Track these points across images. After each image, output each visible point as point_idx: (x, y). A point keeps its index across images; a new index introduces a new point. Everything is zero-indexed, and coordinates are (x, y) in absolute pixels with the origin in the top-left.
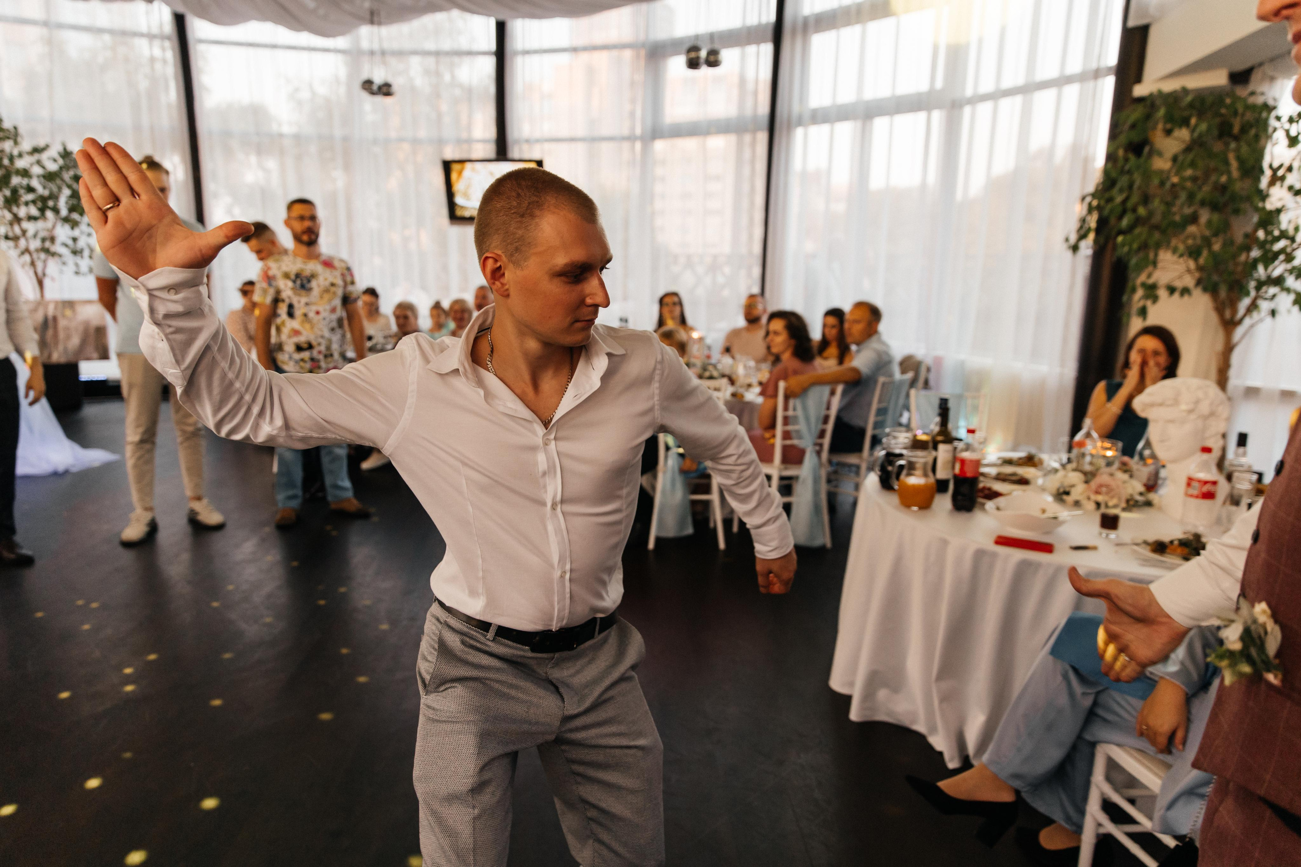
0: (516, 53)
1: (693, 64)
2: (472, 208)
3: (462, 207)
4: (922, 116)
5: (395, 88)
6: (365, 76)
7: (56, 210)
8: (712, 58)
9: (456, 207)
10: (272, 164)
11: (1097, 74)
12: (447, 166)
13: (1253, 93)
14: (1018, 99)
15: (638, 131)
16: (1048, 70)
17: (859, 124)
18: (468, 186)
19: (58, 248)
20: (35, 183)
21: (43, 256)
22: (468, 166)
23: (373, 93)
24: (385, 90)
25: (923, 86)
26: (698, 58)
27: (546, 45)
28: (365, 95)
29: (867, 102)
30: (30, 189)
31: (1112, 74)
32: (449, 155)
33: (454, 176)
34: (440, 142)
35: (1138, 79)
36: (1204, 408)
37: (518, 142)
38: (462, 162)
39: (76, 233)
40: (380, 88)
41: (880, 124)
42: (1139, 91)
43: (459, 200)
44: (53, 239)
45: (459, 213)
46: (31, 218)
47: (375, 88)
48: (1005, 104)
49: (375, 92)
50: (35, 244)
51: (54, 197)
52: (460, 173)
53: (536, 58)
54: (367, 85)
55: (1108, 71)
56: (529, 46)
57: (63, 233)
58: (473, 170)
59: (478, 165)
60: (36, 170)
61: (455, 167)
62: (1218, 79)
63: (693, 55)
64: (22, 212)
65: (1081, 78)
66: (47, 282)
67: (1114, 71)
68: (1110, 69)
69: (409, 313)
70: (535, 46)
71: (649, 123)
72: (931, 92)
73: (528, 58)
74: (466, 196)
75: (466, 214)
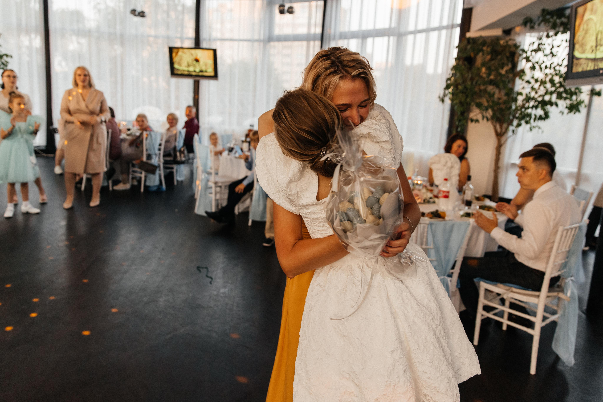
1: (282, 12)
2: (181, 70)
3: (177, 69)
4: (386, 39)
5: (146, 14)
6: (132, 7)
8: (290, 10)
9: (174, 69)
10: (83, 41)
11: (453, 26)
12: (171, 50)
13: (510, 40)
14: (424, 35)
15: (262, 38)
16: (435, 24)
17: (360, 40)
18: (181, 59)
22: (181, 50)
23: (135, 15)
24: (141, 14)
25: (386, 25)
26: (284, 10)
28: (132, 16)
29: (364, 31)
31: (458, 27)
32: (172, 45)
33: (174, 54)
34: (168, 38)
35: (468, 30)
36: (449, 164)
37: (205, 40)
38: (178, 48)
40: (139, 13)
41: (370, 41)
42: (468, 35)
43: (176, 66)
45: (176, 72)
47: (137, 13)
48: (419, 36)
49: (137, 15)
52: (177, 53)
54: (133, 12)
55: (457, 26)
58: (183, 52)
59: (186, 51)
61: (175, 50)
62: (498, 32)
63: (282, 8)
65: (446, 28)
67: (459, 26)
68: (458, 25)
69: (144, 119)
71: (267, 34)
72: (390, 28)
74: (180, 64)
75: (179, 73)
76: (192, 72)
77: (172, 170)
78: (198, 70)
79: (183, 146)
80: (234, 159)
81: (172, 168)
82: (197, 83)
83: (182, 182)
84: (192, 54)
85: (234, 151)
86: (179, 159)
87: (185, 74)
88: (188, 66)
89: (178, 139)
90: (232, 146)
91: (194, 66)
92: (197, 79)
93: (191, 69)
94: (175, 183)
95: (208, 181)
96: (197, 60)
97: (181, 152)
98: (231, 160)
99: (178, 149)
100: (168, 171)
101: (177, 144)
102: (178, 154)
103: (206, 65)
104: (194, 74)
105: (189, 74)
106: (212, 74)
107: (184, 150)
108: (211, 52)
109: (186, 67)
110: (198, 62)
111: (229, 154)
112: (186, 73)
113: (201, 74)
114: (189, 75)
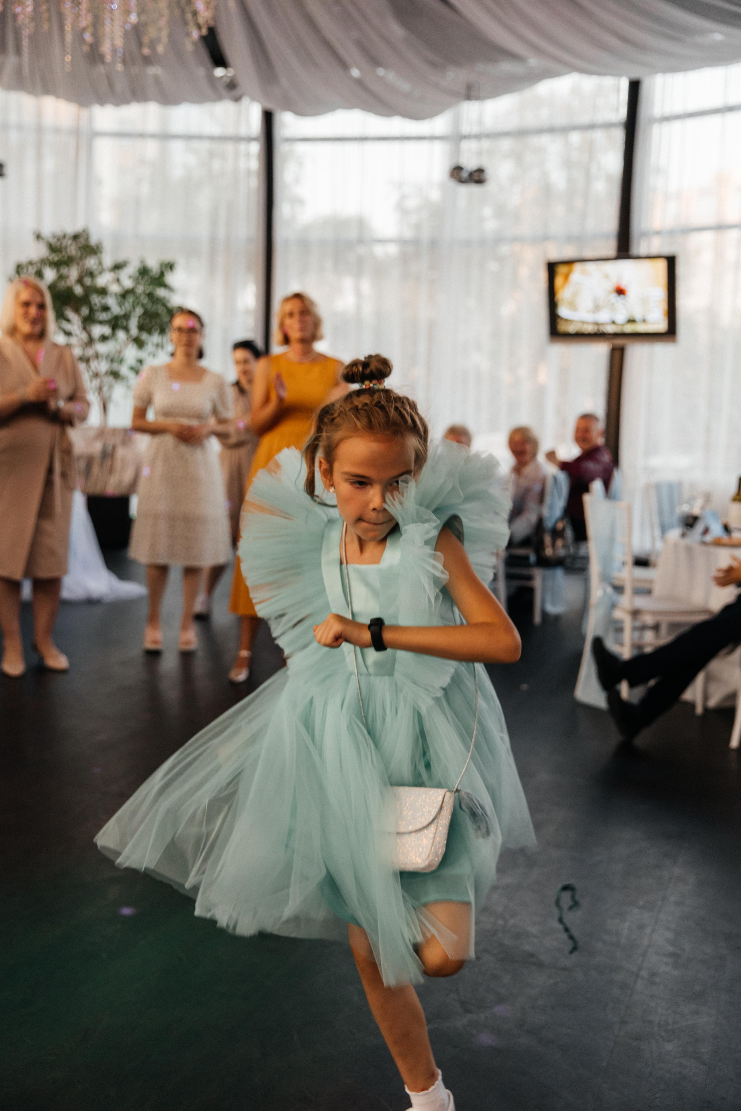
0: (652, 121)
2: (578, 322)
3: (566, 320)
5: (489, 174)
6: (454, 161)
7: (126, 329)
9: (558, 320)
12: (552, 268)
18: (577, 292)
19: (124, 370)
20: (111, 301)
21: (111, 379)
22: (578, 267)
24: (476, 177)
27: (692, 107)
30: (106, 309)
32: (555, 255)
33: (559, 281)
34: (545, 239)
37: (645, 235)
38: (569, 263)
39: (142, 354)
40: (471, 174)
43: (563, 311)
44: (121, 361)
45: (562, 327)
46: (104, 338)
47: (465, 175)
49: (463, 179)
50: (103, 366)
51: (127, 317)
52: (567, 277)
53: (677, 125)
54: (457, 172)
56: (669, 109)
57: (131, 353)
58: (584, 272)
59: (590, 267)
60: (115, 288)
61: (562, 270)
64: (98, 330)
66: (111, 408)
70: (678, 109)
73: (666, 127)
74: (573, 306)
75: (571, 329)
76: (606, 324)
77: (528, 584)
78: (621, 318)
79: (562, 518)
80: (698, 549)
81: (530, 578)
82: (617, 354)
83: (557, 618)
84: (607, 276)
85: (699, 528)
86: (549, 552)
87: (586, 332)
88: (597, 308)
89: (548, 499)
90: (696, 511)
91: (612, 307)
92: (619, 342)
93: (604, 317)
94: (537, 618)
95: (613, 606)
96: (620, 292)
97: (556, 534)
98: (689, 550)
99: (549, 524)
100: (517, 583)
101: (545, 512)
102: (548, 539)
103: (644, 301)
104: (610, 329)
105: (598, 330)
106: (661, 325)
107: (564, 530)
108: (662, 266)
109: (588, 312)
110: (622, 296)
111: (683, 535)
112: (590, 329)
113: (629, 329)
114: (598, 336)
